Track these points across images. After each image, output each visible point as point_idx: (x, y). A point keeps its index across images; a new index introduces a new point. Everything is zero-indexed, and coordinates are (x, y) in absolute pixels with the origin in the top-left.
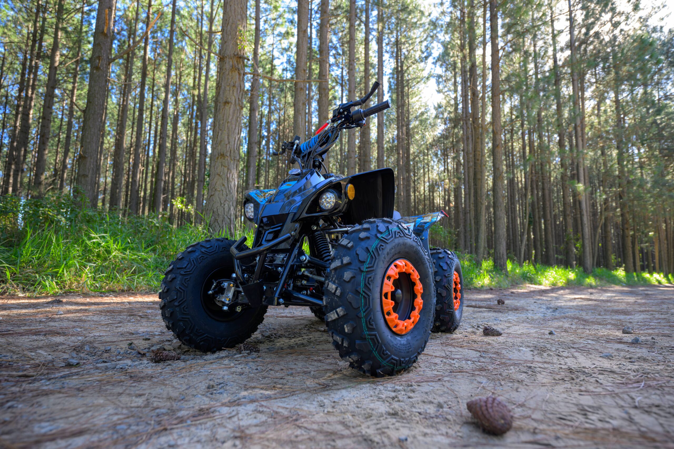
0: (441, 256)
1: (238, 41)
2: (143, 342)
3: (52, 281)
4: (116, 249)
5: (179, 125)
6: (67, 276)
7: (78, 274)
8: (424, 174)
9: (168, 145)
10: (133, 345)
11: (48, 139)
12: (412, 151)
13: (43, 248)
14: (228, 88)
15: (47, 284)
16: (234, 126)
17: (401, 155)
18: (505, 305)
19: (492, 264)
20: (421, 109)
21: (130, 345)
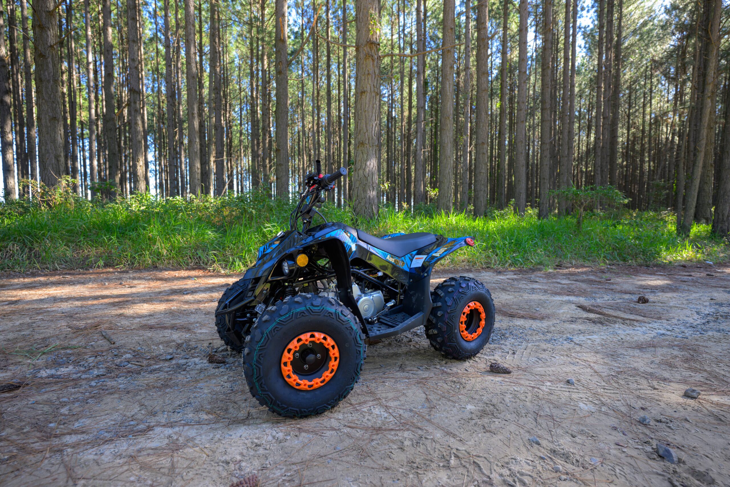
0: (450, 290)
1: (370, 27)
3: (240, 262)
14: (363, 77)
15: (237, 264)
17: (603, 90)
18: (647, 304)
19: (710, 228)
20: (642, 18)
21: (210, 344)
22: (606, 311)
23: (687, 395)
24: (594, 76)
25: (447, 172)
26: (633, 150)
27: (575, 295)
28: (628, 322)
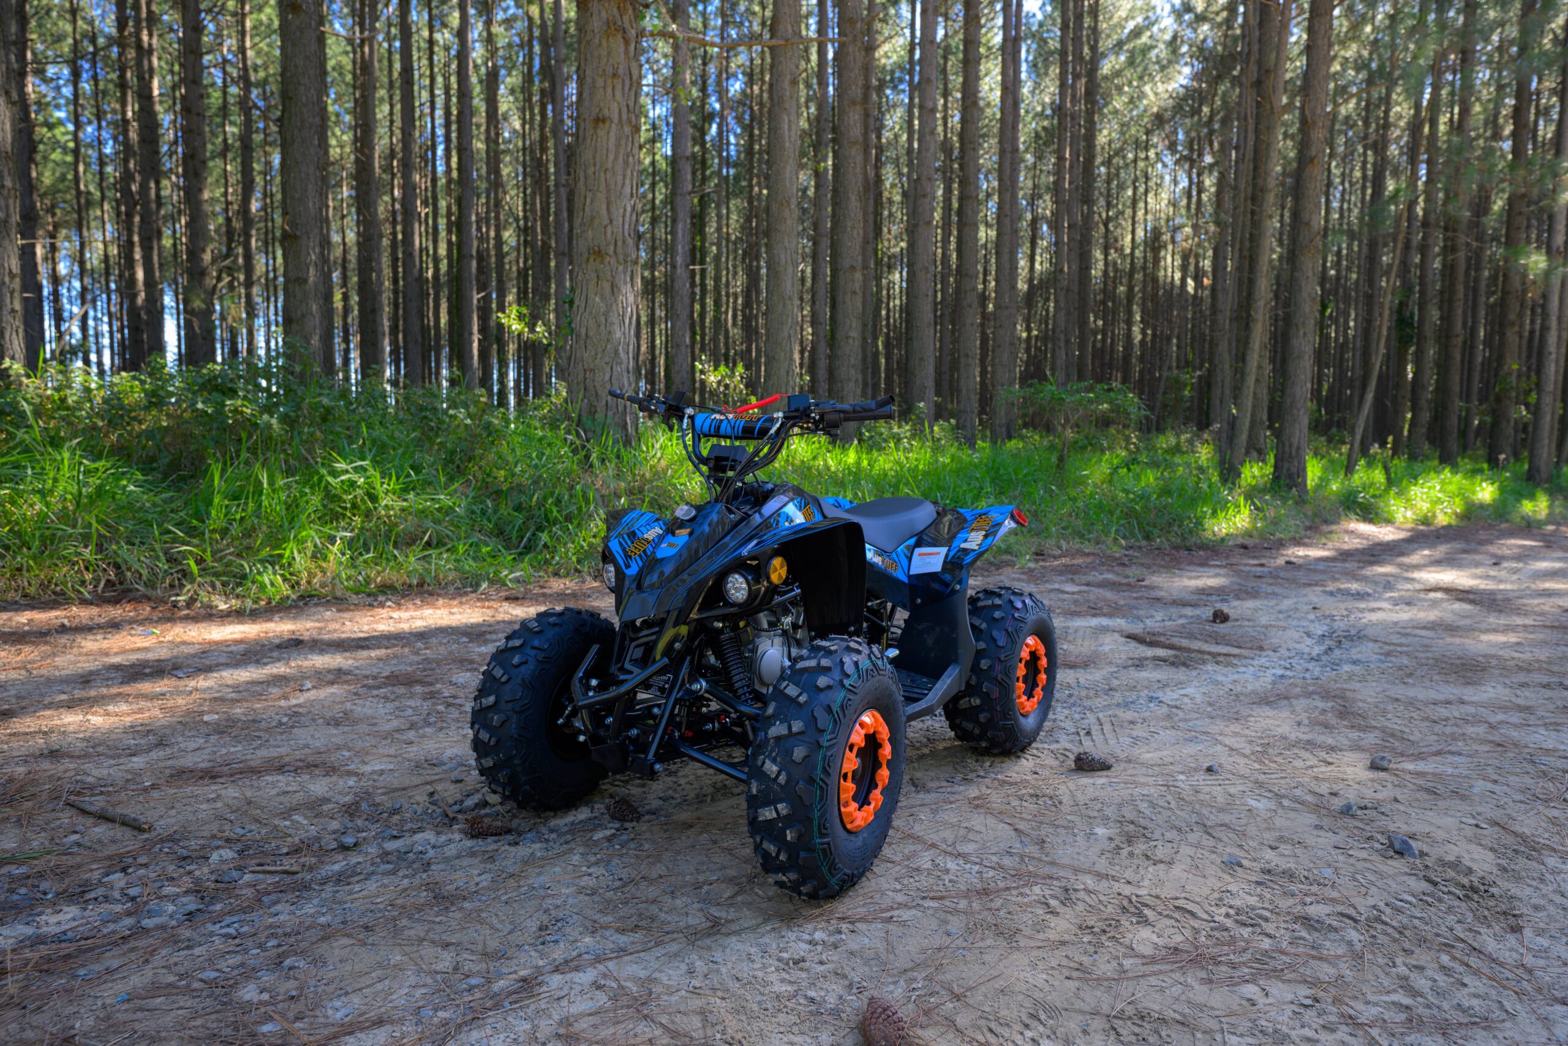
0: (997, 614)
2: (452, 787)
3: (275, 573)
4: (387, 492)
5: (502, 90)
6: (301, 562)
7: (318, 555)
8: (1134, 202)
9: (479, 145)
10: (436, 797)
11: (204, 162)
12: (1102, 139)
13: (247, 498)
14: (600, 82)
15: (267, 582)
16: (620, 178)
17: (1067, 164)
18: (1229, 624)
19: (1269, 469)
20: (1133, 18)
21: (432, 794)
22: (1175, 641)
23: (1374, 767)
24: (1044, 128)
25: (786, 334)
26: (1114, 297)
27: (1105, 615)
28: (1221, 659)
